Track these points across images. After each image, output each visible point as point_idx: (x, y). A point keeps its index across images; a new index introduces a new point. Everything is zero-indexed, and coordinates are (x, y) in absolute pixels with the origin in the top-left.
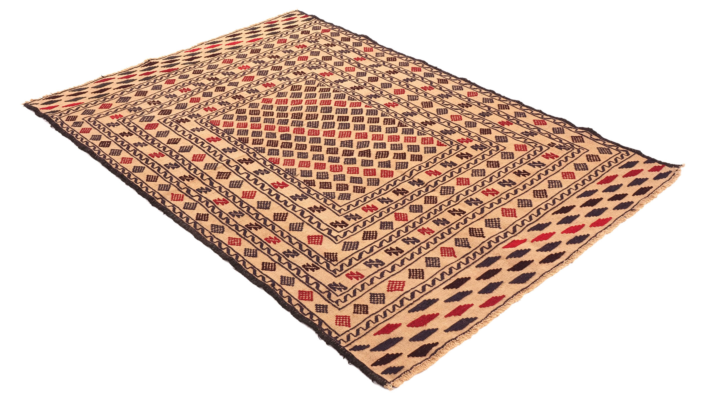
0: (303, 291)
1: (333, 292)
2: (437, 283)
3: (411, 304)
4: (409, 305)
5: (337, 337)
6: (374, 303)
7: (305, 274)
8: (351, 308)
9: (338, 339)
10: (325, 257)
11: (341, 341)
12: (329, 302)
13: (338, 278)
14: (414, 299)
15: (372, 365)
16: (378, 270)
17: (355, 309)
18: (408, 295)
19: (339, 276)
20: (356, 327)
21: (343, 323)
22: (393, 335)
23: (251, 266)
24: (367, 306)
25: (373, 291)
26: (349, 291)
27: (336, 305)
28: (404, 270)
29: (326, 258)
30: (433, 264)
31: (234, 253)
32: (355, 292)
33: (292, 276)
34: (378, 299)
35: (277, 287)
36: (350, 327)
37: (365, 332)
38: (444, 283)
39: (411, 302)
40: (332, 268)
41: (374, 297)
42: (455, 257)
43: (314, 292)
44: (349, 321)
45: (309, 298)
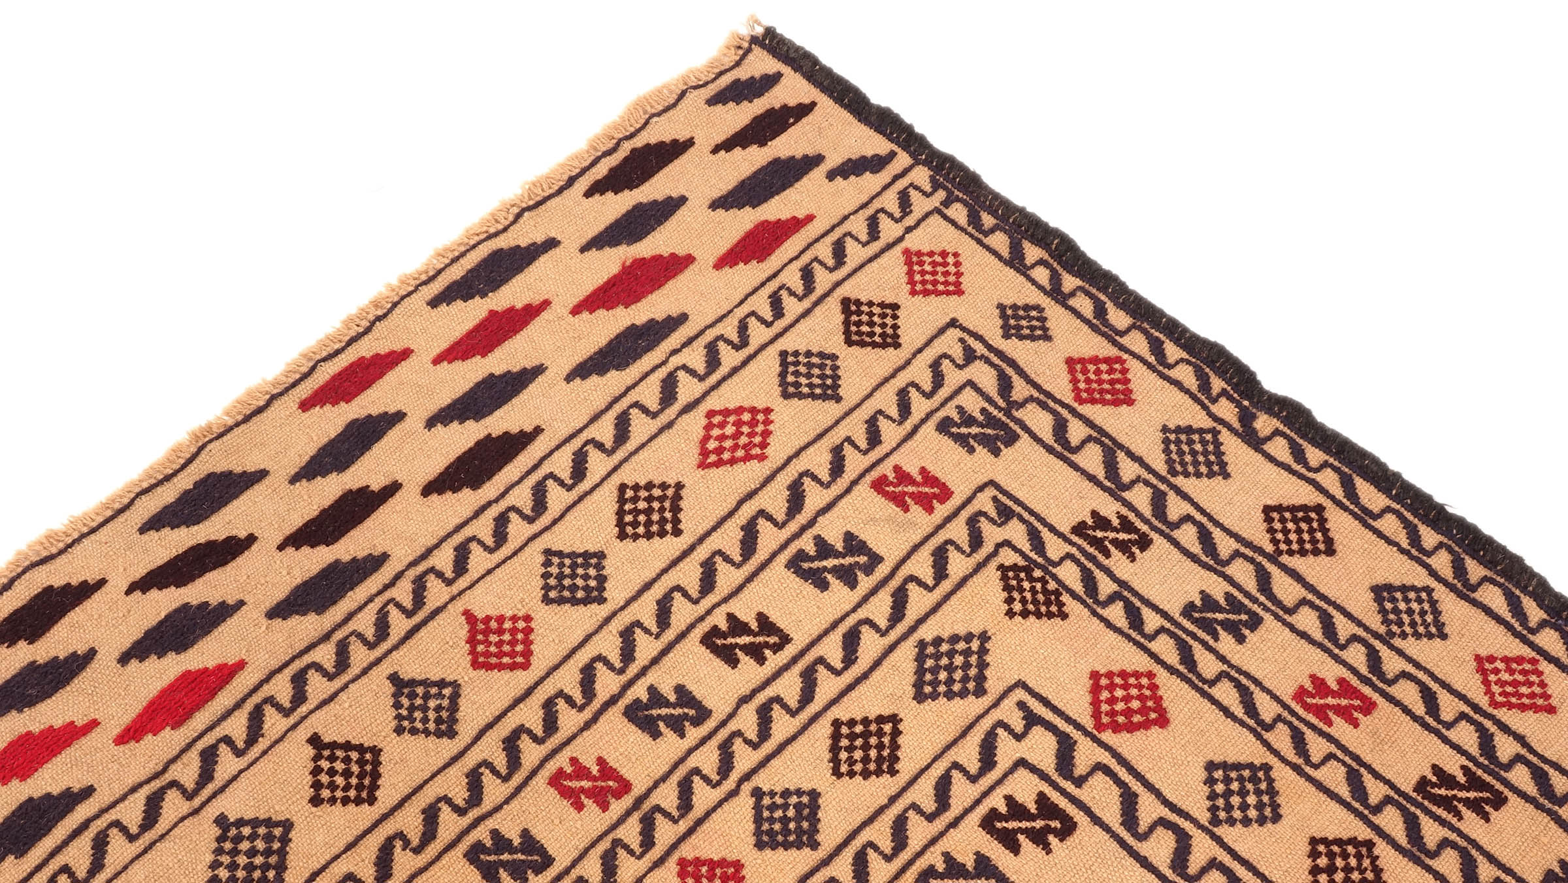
0: (1116, 403)
1: (989, 400)
2: (562, 464)
3: (675, 352)
4: (684, 345)
5: (947, 203)
6: (821, 355)
7: (1126, 495)
8: (913, 330)
9: (941, 195)
10: (1057, 593)
11: (928, 189)
12: (1000, 354)
13: (982, 479)
14: (662, 373)
15: (813, 105)
16: (812, 523)
17: (895, 327)
18: (688, 388)
19: (981, 489)
20: (883, 251)
21: (934, 264)
22: (745, 219)
23: (1376, 524)
24: (849, 342)
25: (829, 411)
26: (929, 416)
27: (971, 341)
28: (701, 531)
29: (1052, 585)
30: (574, 566)
31: (1480, 595)
32: (905, 408)
33: (1180, 481)
34: (809, 376)
35: (1226, 410)
36: (907, 252)
37: (846, 227)
38: (536, 467)
39: (675, 361)
40: (1016, 532)
41: (823, 386)
42: (468, 615)
43: (1069, 399)
44: (910, 273)
45: (1085, 371)
